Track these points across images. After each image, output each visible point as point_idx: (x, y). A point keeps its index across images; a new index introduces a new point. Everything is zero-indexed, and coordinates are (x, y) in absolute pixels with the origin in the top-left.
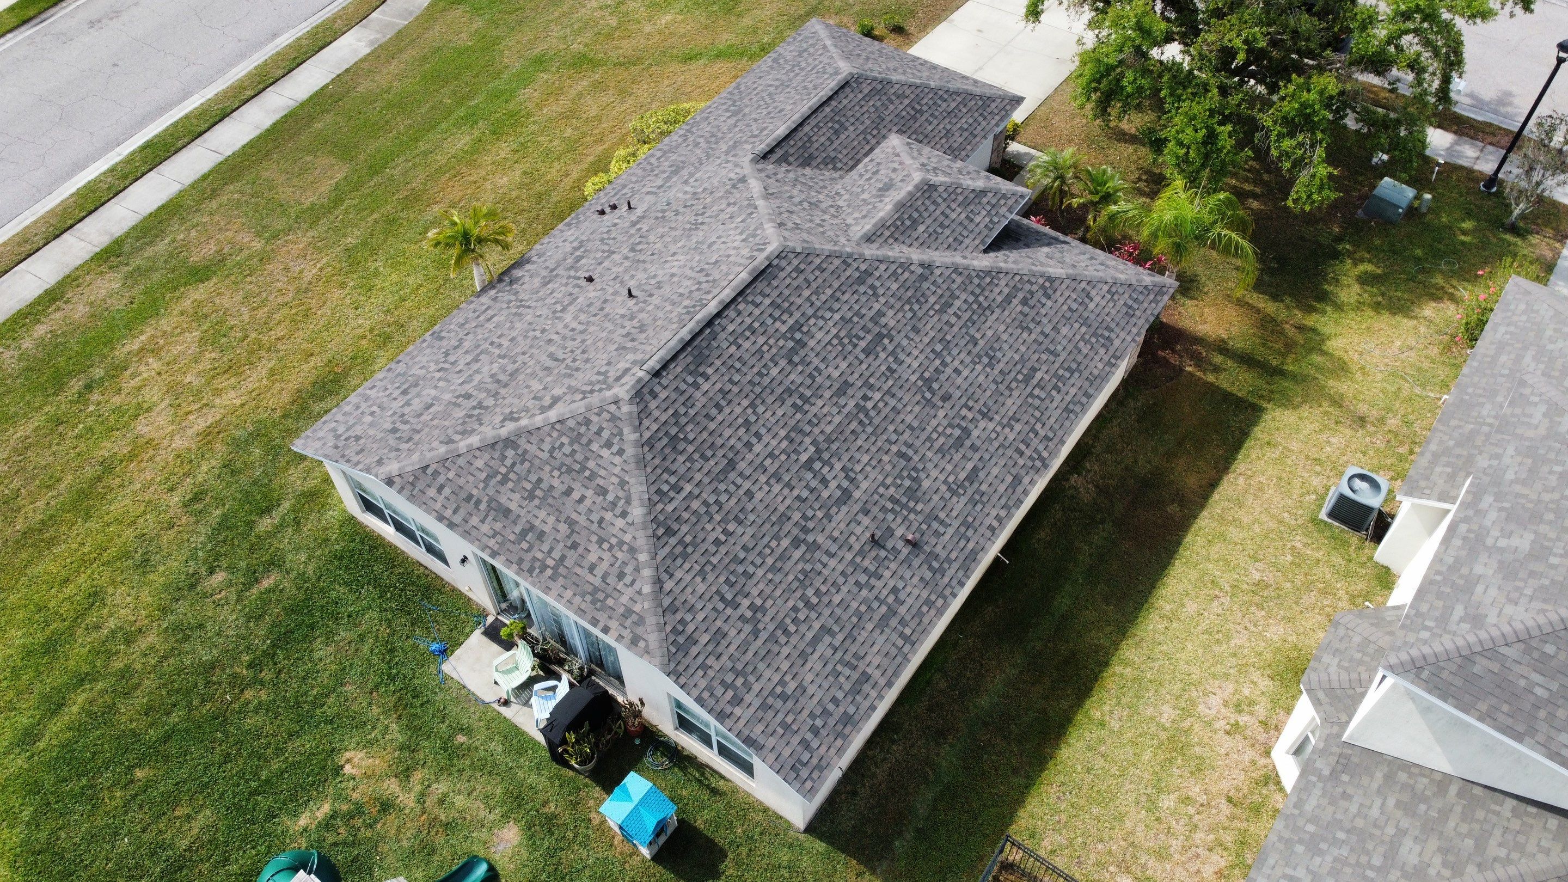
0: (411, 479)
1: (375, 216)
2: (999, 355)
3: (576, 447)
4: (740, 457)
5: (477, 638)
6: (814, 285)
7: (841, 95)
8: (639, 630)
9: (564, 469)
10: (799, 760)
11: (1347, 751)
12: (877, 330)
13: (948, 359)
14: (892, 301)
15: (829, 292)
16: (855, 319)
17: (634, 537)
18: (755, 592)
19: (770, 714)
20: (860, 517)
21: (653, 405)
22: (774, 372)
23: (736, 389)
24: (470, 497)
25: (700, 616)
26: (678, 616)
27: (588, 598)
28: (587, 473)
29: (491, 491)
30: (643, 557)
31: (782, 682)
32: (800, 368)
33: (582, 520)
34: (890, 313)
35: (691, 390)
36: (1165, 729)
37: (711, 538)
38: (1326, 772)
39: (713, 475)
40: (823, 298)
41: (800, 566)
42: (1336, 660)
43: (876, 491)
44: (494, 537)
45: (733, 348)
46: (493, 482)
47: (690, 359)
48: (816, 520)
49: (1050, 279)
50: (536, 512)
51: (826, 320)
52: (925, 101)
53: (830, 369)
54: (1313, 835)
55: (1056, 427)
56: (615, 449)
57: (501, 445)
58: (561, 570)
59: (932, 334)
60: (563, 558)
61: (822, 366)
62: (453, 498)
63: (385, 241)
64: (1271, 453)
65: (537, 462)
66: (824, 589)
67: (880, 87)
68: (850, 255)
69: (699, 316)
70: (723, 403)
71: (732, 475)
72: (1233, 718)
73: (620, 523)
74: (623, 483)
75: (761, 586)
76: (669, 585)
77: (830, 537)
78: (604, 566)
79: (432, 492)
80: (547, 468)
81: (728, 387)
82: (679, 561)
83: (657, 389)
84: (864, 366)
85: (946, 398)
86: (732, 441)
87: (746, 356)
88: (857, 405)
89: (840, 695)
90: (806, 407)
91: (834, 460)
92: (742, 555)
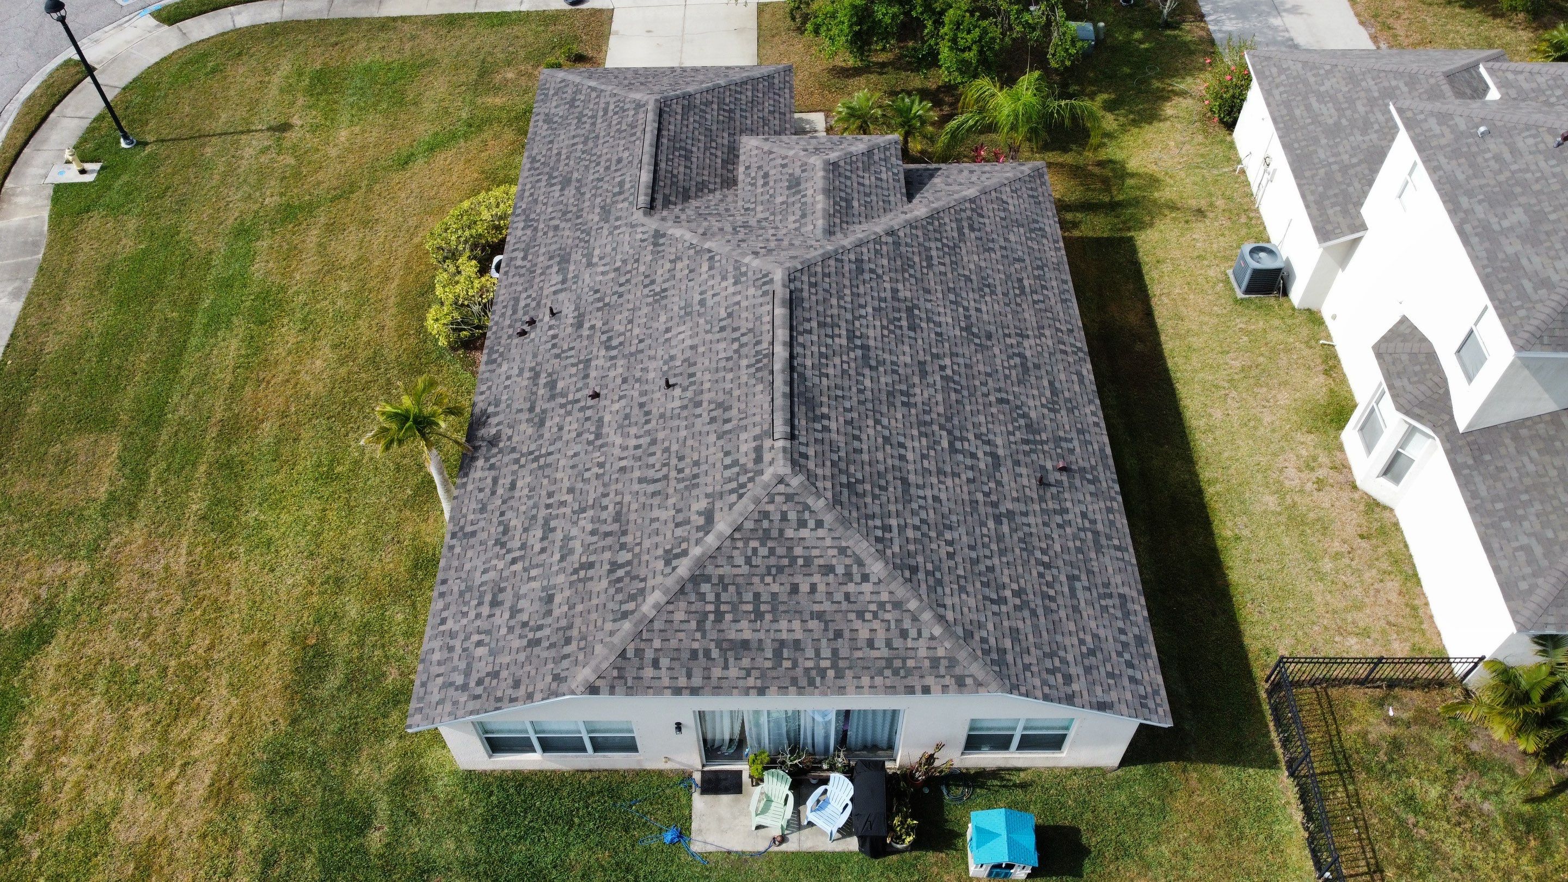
0: (615, 673)
1: (202, 468)
2: (991, 281)
3: (770, 544)
4: (904, 471)
5: (700, 802)
6: (834, 292)
7: (665, 123)
8: (958, 671)
9: (774, 571)
10: (1141, 697)
11: (1471, 438)
12: (903, 306)
13: (965, 304)
14: (893, 275)
15: (847, 291)
16: (883, 305)
17: (891, 593)
18: (1007, 580)
19: (1095, 672)
20: (1017, 470)
21: (811, 465)
22: (868, 383)
23: (855, 415)
24: (694, 654)
25: (990, 626)
26: (977, 638)
27: (888, 672)
28: (800, 562)
29: (713, 635)
30: (913, 605)
31: (1082, 642)
32: (881, 369)
33: (827, 606)
34: (900, 286)
35: (826, 435)
36: (1280, 514)
37: (944, 556)
38: (1471, 462)
39: (901, 499)
40: (848, 299)
41: (1015, 538)
42: (1406, 380)
43: (1010, 443)
44: (749, 675)
45: (824, 380)
46: (708, 625)
47: (803, 408)
48: (994, 492)
49: (972, 201)
50: (775, 626)
51: (865, 317)
52: (727, 100)
53: (901, 358)
54: (1505, 509)
55: (1068, 318)
56: (811, 524)
57: (689, 587)
58: (841, 664)
59: (939, 288)
60: (835, 652)
61: (895, 359)
62: (676, 665)
63: (240, 488)
64: (1167, 268)
65: (740, 580)
66: (1044, 546)
67: (686, 102)
68: (836, 251)
69: (778, 366)
70: (857, 432)
71: (913, 491)
72: (1313, 476)
73: (867, 587)
74: (842, 551)
75: (1006, 572)
76: (950, 616)
77: (1013, 500)
78: (881, 635)
79: (649, 672)
80: (756, 580)
81: (849, 416)
82: (939, 589)
83: (803, 449)
84: (920, 341)
85: (989, 336)
86: (889, 461)
87: (839, 381)
88: (942, 377)
89: (1120, 624)
90: (912, 400)
91: (965, 434)
92: (974, 555)
